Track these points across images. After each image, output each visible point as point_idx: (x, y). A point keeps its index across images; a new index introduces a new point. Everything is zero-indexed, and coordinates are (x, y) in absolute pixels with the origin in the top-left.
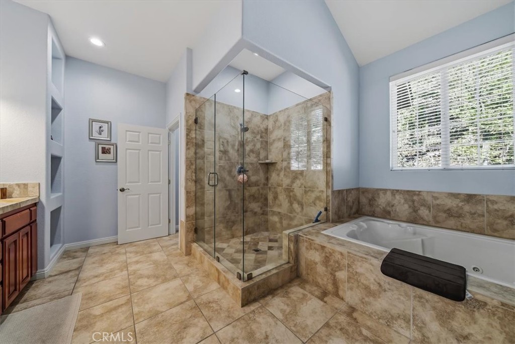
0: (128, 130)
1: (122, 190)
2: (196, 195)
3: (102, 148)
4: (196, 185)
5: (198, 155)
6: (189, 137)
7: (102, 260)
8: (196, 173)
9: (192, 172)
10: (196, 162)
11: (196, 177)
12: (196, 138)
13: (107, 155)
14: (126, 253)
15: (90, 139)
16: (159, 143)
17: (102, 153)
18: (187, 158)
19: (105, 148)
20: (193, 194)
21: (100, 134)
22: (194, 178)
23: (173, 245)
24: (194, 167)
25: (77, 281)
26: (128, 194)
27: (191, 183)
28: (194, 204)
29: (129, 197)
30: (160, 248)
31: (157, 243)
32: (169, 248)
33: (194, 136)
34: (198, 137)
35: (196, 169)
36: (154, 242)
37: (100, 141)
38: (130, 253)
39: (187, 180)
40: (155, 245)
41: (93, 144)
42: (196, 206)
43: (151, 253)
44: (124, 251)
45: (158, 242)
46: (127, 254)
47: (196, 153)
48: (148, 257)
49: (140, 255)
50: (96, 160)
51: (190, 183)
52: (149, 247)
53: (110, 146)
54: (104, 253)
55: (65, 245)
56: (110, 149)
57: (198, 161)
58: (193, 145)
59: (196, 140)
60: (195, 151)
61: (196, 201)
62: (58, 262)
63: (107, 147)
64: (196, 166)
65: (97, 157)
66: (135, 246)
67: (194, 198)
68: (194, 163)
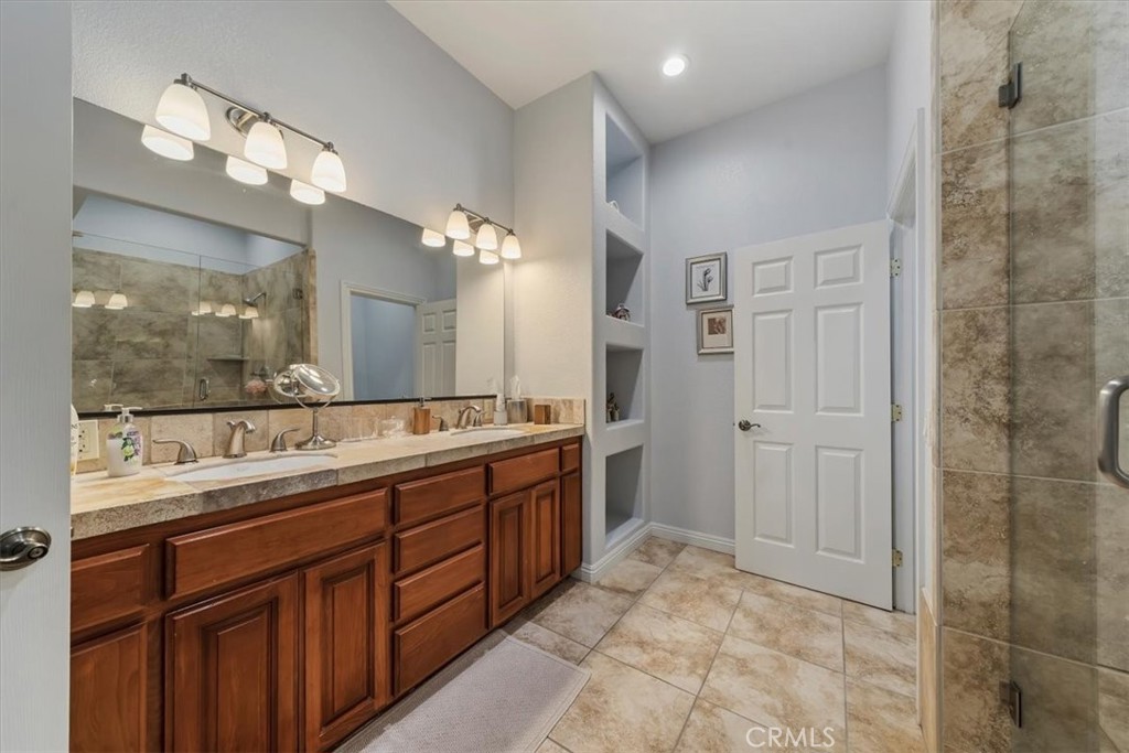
0: (756, 261)
1: (745, 426)
2: (1011, 501)
3: (710, 320)
4: (1011, 447)
5: (1030, 280)
6: (957, 197)
7: (682, 598)
8: (1011, 380)
9: (986, 373)
10: (1010, 323)
11: (1011, 400)
12: (1010, 185)
13: (719, 336)
14: (736, 607)
15: (688, 304)
16: (855, 278)
17: (710, 333)
18: (943, 307)
19: (714, 319)
20: (986, 492)
21: (706, 289)
22: (998, 405)
23: (894, 671)
24: (997, 348)
25: (612, 630)
26: (759, 438)
27: (980, 433)
28: (1004, 551)
29: (762, 447)
30: (840, 651)
31: (836, 621)
32: (874, 680)
33: (995, 177)
34: (1024, 175)
35: (1011, 359)
36: (830, 612)
37: (704, 306)
38: (748, 614)
39: (944, 412)
40: (827, 628)
41: (692, 314)
42: (1012, 564)
43: (798, 654)
44: (734, 596)
45: (844, 617)
46: (739, 615)
47: (1010, 271)
48: (782, 668)
49: (764, 644)
50: (698, 350)
51: (964, 434)
52: (805, 625)
53: (723, 315)
54: (698, 579)
55: (652, 523)
56: (725, 321)
57: (1029, 315)
58: (990, 230)
59: (1010, 198)
60: (1009, 260)
61: (1012, 532)
62: (627, 557)
63: (717, 316)
64: (1011, 342)
65: (700, 344)
66: (770, 595)
67: (998, 516)
68: (1001, 324)
